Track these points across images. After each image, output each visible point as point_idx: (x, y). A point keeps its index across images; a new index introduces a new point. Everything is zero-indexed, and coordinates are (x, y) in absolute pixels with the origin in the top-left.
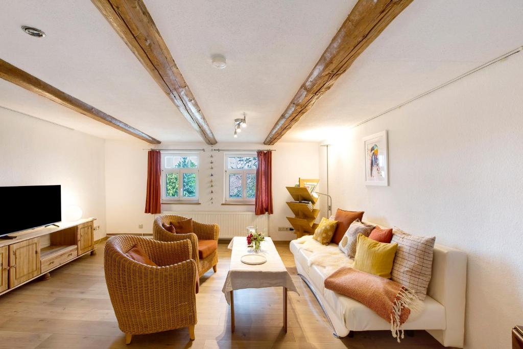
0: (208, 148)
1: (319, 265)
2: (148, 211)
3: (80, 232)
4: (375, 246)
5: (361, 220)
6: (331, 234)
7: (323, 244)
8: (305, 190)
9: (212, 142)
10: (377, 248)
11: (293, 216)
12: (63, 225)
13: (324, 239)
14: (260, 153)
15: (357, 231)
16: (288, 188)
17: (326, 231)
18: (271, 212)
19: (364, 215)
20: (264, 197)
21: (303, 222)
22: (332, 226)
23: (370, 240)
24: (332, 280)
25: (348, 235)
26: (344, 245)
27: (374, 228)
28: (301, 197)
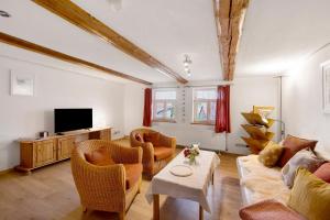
0: (182, 85)
1: (249, 187)
2: (144, 124)
3: (102, 134)
4: (318, 185)
5: (313, 149)
6: (275, 157)
7: (266, 166)
8: (258, 116)
9: (184, 82)
10: (321, 190)
11: (249, 136)
12: (92, 130)
13: (266, 161)
14: (220, 87)
15: (301, 161)
16: (244, 114)
17: (270, 154)
18: (229, 131)
19: (317, 145)
20: (222, 119)
21: (256, 142)
22: (277, 151)
23: (314, 177)
24: (249, 212)
25: (291, 164)
26: (286, 173)
27: (326, 162)
28: (254, 120)
